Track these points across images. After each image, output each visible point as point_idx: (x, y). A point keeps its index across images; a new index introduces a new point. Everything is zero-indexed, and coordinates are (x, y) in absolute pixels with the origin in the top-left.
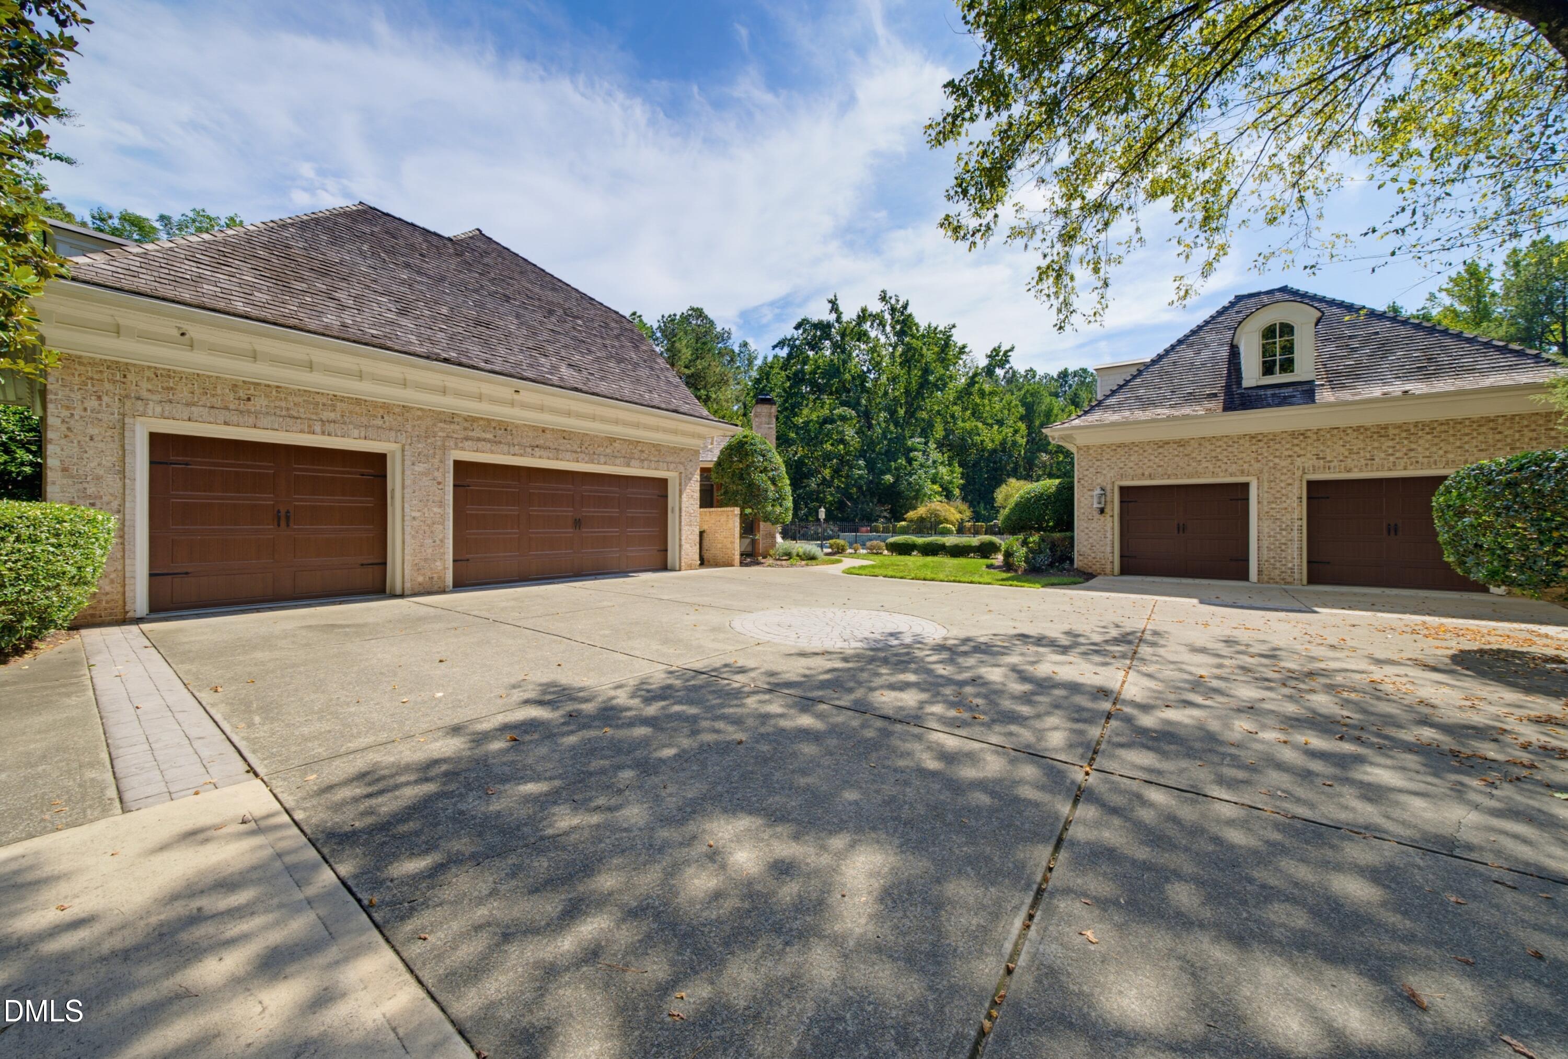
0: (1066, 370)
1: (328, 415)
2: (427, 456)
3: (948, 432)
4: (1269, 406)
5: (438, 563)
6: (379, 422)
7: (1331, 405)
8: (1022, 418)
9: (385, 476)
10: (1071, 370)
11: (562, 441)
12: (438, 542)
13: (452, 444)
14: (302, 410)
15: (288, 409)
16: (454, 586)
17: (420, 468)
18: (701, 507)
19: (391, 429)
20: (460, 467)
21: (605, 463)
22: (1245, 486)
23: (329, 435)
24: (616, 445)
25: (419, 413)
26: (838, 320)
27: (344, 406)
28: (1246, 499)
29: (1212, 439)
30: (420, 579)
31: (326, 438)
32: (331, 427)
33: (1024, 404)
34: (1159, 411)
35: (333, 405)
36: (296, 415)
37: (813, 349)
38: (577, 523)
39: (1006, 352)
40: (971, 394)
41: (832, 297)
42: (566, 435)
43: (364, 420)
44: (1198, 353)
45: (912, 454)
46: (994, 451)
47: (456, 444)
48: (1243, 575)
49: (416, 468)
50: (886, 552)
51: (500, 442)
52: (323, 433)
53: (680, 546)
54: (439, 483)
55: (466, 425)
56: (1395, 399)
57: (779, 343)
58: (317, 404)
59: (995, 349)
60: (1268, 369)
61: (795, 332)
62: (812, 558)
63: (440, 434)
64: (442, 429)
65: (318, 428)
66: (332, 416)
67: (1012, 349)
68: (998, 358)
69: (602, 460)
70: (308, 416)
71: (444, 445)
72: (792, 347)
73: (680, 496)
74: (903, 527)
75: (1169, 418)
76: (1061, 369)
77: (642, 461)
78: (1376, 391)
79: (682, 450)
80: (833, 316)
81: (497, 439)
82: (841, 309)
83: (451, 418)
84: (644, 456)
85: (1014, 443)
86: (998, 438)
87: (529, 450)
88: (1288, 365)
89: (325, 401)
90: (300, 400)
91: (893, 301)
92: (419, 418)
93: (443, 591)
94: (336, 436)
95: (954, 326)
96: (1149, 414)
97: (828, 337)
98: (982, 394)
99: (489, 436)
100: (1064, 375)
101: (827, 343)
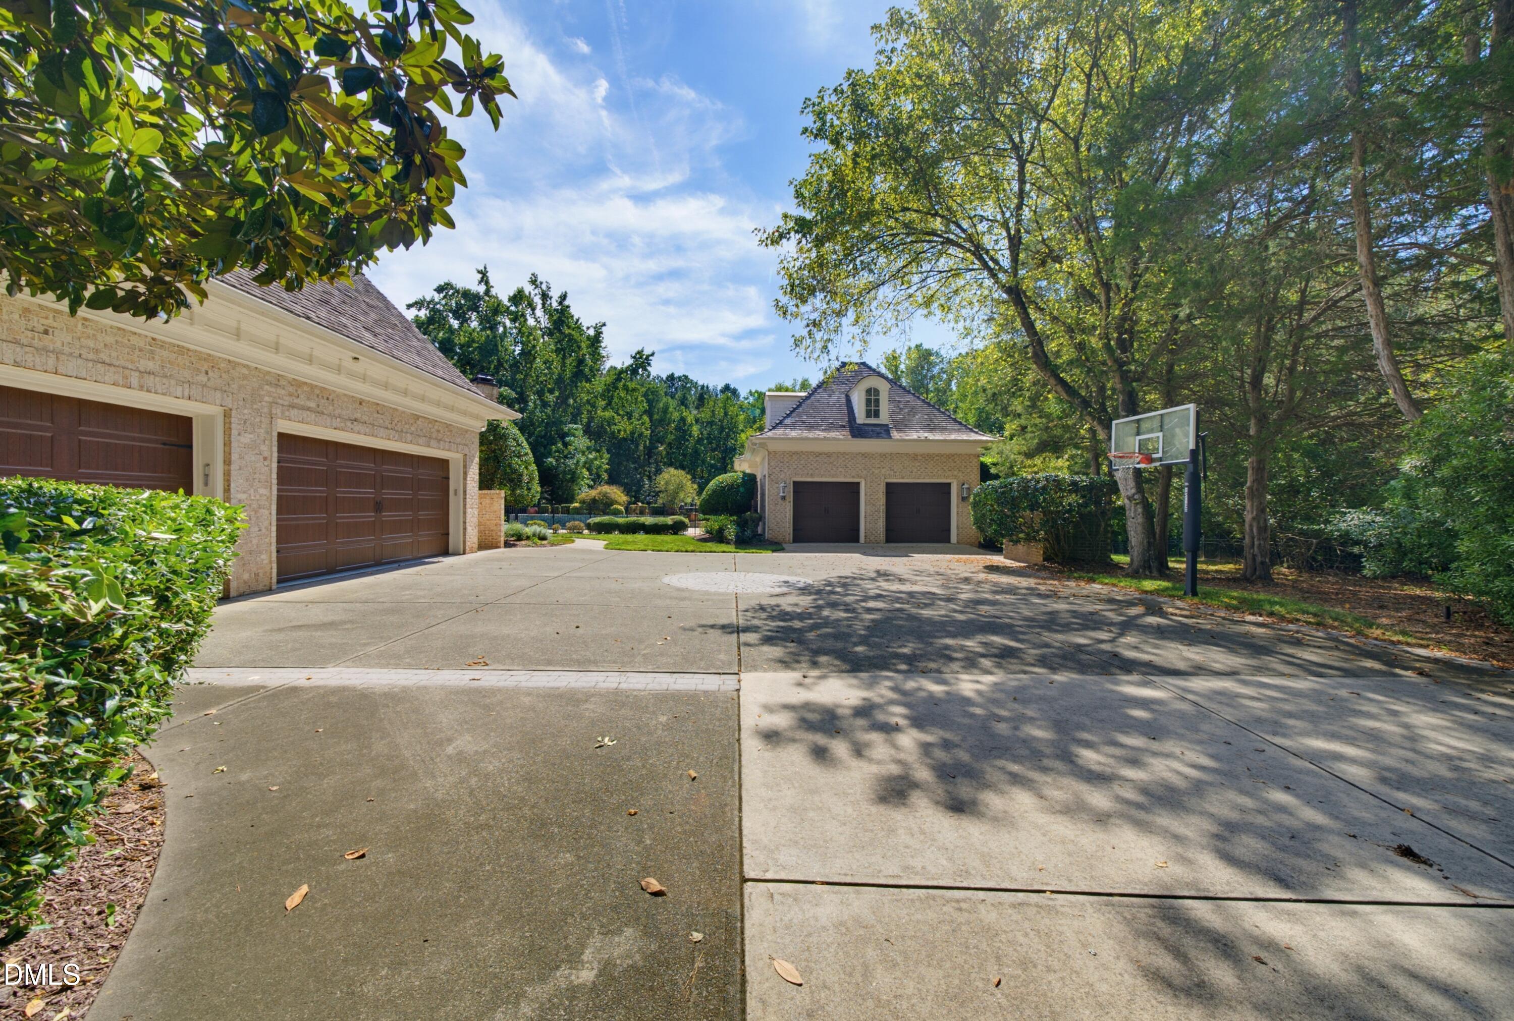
0: (673, 374)
1: (146, 364)
2: (252, 425)
3: (591, 419)
4: (871, 437)
5: (263, 557)
6: (203, 378)
7: (898, 440)
8: (645, 412)
9: (190, 447)
10: (676, 375)
11: (376, 415)
12: (264, 530)
13: (279, 411)
14: (114, 354)
15: (97, 351)
16: (279, 581)
17: (247, 438)
18: (481, 488)
19: (216, 389)
20: (286, 441)
21: (411, 442)
22: (858, 484)
23: (148, 391)
24: (419, 422)
25: (245, 371)
26: (487, 292)
27: (165, 353)
28: (858, 493)
29: (844, 454)
30: (246, 576)
31: (144, 394)
32: (150, 381)
33: (648, 401)
34: (817, 432)
35: (152, 352)
36: (107, 360)
37: (456, 318)
38: (378, 507)
39: (648, 357)
40: (617, 388)
41: (481, 268)
42: (379, 408)
43: (187, 374)
44: (830, 396)
45: (567, 439)
46: (625, 439)
47: (283, 413)
48: (857, 540)
49: (242, 439)
50: (586, 532)
51: (323, 413)
52: (141, 388)
53: (465, 529)
54: (265, 459)
55: (291, 389)
56: (922, 441)
57: (416, 303)
58: (133, 347)
59: (639, 353)
60: (868, 414)
61: (435, 294)
62: (543, 538)
63: (267, 399)
64: (269, 394)
65: (135, 382)
66: (151, 365)
67: (653, 354)
68: (641, 361)
69: (409, 437)
70: (122, 363)
71: (271, 413)
72: (434, 311)
73: (465, 479)
74: (575, 508)
75: (825, 439)
76: (669, 373)
77: (439, 441)
78: (914, 436)
79: (467, 431)
80: (482, 289)
81: (321, 408)
82: (492, 283)
83: (277, 381)
84: (440, 436)
85: (641, 435)
86: (629, 428)
87: (349, 424)
88: (877, 414)
89: (142, 344)
90: (110, 340)
91: (544, 287)
92: (245, 377)
93: (269, 591)
94: (156, 393)
95: (604, 325)
96: (811, 435)
97: (475, 308)
98: (626, 388)
99: (312, 405)
100: (671, 377)
101: (474, 316)
